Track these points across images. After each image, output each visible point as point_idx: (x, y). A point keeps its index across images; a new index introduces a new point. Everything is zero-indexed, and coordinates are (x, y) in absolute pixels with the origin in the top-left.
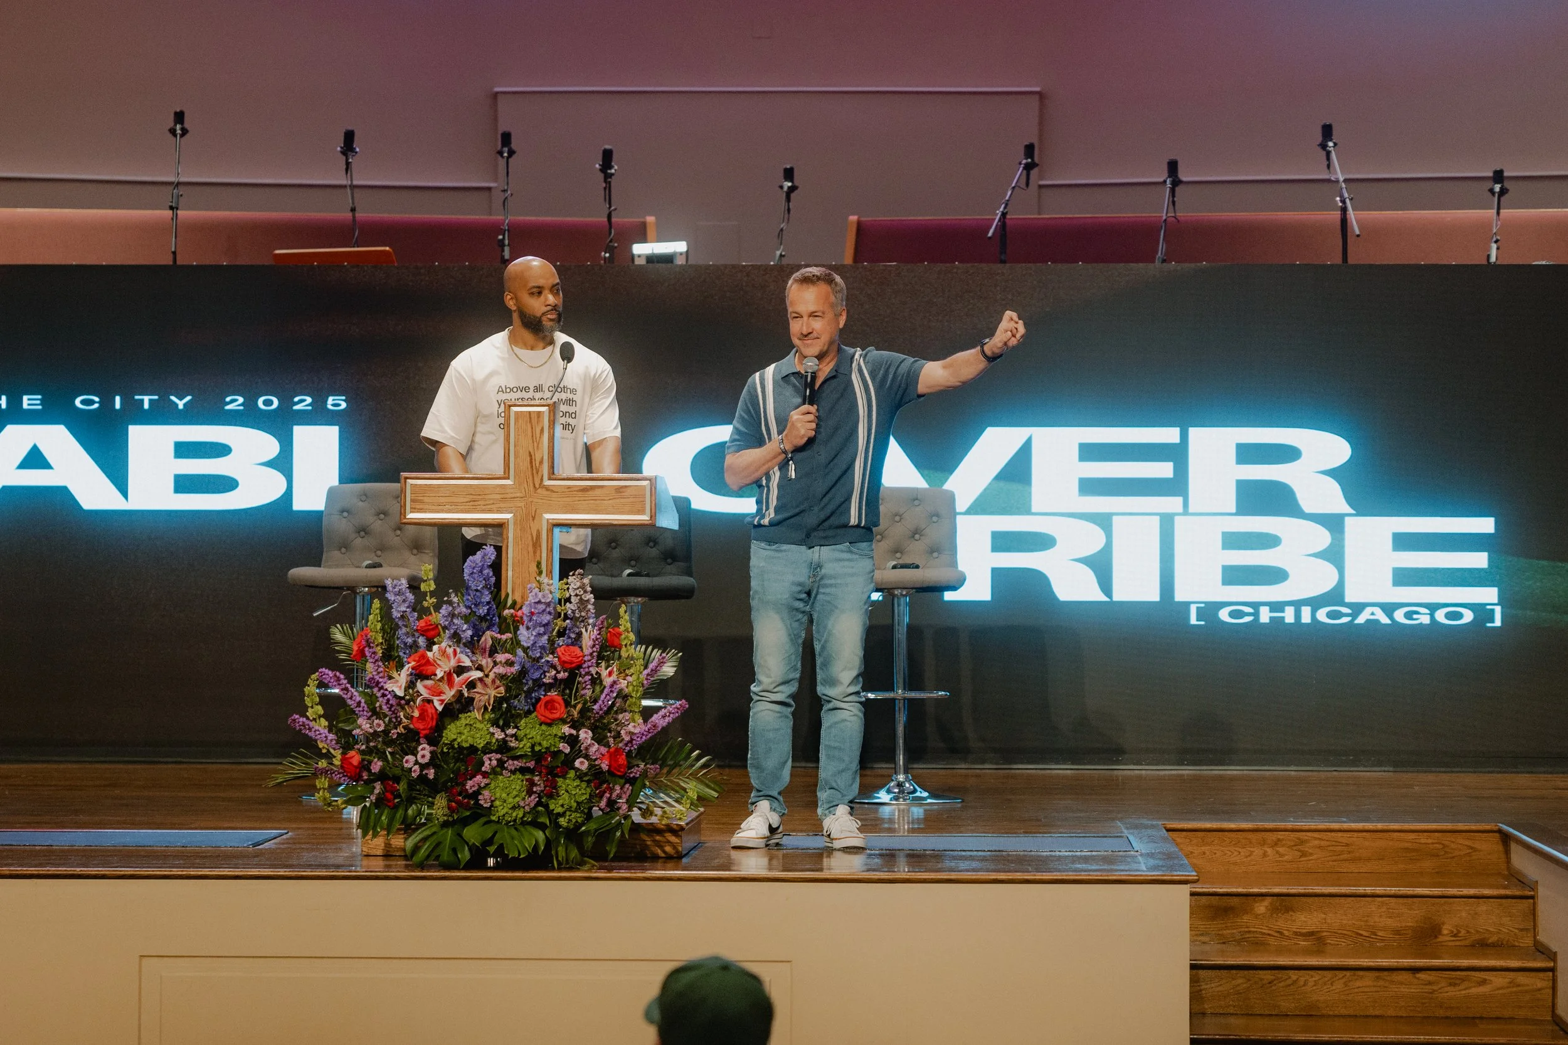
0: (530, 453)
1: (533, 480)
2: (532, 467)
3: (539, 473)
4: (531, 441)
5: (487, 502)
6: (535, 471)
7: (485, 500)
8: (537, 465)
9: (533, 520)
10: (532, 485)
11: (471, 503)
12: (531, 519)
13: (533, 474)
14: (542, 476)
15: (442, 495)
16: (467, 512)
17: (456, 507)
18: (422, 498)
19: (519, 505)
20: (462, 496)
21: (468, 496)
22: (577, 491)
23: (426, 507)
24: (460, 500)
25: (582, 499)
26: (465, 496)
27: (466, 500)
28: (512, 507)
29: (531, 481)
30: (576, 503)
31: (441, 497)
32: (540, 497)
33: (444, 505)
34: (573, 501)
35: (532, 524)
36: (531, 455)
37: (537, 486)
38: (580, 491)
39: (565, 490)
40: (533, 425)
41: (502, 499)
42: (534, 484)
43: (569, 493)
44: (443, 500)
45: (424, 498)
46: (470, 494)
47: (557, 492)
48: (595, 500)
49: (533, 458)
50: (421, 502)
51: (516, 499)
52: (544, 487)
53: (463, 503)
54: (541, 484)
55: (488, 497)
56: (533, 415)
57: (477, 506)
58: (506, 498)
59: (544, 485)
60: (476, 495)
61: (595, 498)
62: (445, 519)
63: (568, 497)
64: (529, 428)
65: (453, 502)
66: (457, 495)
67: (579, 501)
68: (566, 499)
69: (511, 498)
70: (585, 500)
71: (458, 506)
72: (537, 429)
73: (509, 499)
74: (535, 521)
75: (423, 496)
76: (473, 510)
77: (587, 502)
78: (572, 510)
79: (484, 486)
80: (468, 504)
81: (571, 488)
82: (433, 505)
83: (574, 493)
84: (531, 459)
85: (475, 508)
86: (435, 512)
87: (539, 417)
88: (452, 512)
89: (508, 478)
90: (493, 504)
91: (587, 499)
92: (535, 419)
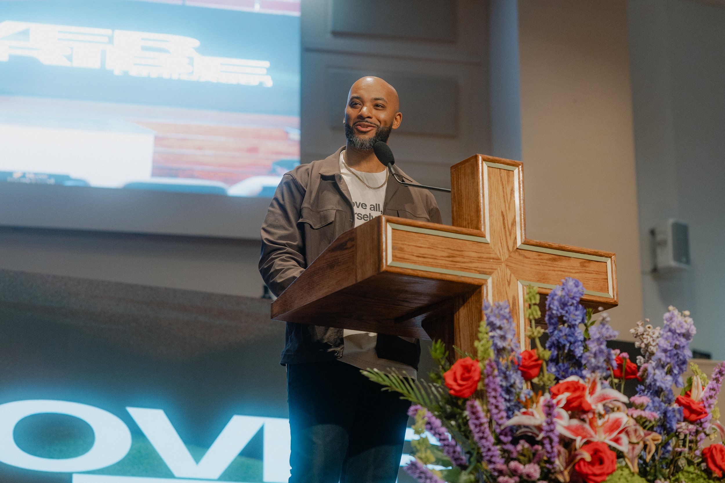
0: (502, 212)
1: (507, 242)
2: (505, 228)
3: (512, 235)
4: (503, 201)
5: (465, 260)
6: (508, 233)
7: (463, 257)
8: (510, 227)
9: (509, 285)
10: (506, 247)
11: (451, 259)
12: (507, 283)
13: (506, 237)
14: (516, 238)
15: (422, 245)
16: (446, 268)
17: (436, 261)
18: (402, 246)
19: (494, 266)
20: (440, 249)
21: (446, 250)
22: (547, 260)
23: (407, 256)
24: (439, 254)
25: (551, 268)
26: (443, 250)
27: (445, 254)
28: (488, 269)
29: (505, 243)
30: (547, 272)
31: (420, 247)
32: (514, 262)
33: (424, 257)
34: (543, 270)
35: (508, 289)
36: (503, 216)
37: (511, 249)
38: (550, 260)
39: (537, 257)
40: (504, 183)
41: (478, 257)
42: (508, 247)
43: (540, 261)
44: (422, 251)
45: (405, 247)
46: (448, 249)
47: (529, 258)
48: (564, 271)
49: (506, 219)
50: (401, 250)
51: (491, 261)
52: (517, 251)
53: (443, 257)
54: (513, 247)
55: (466, 254)
56: (504, 173)
57: (456, 262)
58: (482, 258)
59: (517, 249)
60: (454, 250)
61: (563, 269)
62: (427, 271)
63: (539, 265)
64: (501, 187)
65: (433, 255)
66: (436, 248)
67: (549, 270)
68: (537, 267)
69: (487, 258)
70: (554, 271)
71: (438, 259)
72: (508, 189)
73: (485, 258)
74: (511, 286)
75: (403, 244)
76: (452, 266)
77: (556, 272)
78: (544, 279)
79: (461, 241)
80: (447, 259)
81: (541, 255)
82: (413, 255)
83: (544, 261)
84: (504, 219)
85: (454, 265)
86: (415, 263)
87: (508, 176)
88: (432, 266)
89: (483, 236)
90: (471, 262)
91: (556, 269)
92: (506, 178)
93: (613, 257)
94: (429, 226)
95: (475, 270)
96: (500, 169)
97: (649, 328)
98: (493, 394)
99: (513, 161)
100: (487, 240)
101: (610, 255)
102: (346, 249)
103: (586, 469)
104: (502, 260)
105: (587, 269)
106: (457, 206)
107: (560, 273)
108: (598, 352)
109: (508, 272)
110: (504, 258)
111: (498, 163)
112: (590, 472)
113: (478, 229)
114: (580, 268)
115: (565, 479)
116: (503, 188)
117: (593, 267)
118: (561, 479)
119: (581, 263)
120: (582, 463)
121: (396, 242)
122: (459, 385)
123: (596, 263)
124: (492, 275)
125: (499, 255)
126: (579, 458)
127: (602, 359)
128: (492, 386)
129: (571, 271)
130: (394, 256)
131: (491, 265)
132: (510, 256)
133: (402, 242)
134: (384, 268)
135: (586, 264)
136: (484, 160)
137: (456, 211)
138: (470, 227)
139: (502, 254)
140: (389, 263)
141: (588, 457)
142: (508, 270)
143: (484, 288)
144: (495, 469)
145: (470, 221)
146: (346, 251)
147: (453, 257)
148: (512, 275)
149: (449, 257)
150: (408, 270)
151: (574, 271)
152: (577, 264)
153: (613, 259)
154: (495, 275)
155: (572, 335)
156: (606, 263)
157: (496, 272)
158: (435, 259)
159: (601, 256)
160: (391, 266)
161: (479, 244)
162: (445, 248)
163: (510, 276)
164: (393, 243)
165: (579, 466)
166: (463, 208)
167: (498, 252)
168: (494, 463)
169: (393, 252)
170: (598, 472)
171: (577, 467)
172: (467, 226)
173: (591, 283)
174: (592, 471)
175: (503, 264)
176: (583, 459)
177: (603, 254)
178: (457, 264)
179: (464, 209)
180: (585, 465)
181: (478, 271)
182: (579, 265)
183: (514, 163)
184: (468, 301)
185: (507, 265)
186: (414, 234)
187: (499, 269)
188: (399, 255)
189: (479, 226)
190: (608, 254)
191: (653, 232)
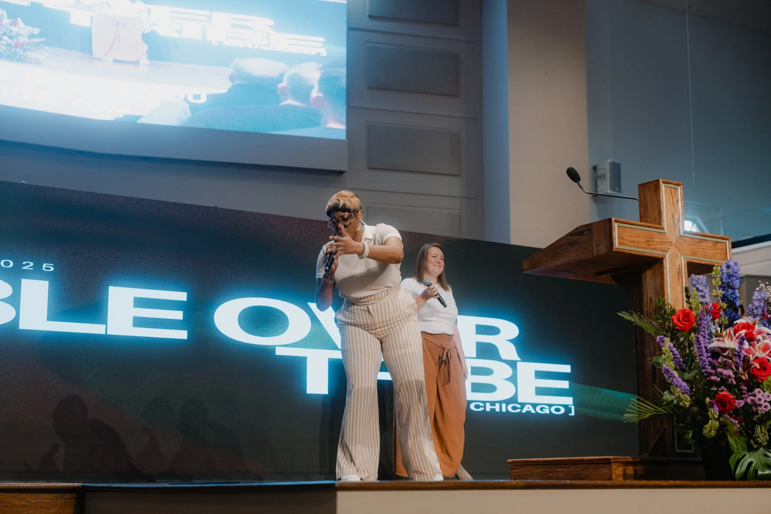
0: (673, 214)
2: (674, 223)
3: (678, 228)
4: (672, 207)
6: (676, 227)
7: (653, 242)
8: (676, 222)
12: (676, 257)
13: (675, 229)
15: (633, 235)
16: (645, 248)
17: (640, 244)
18: (622, 236)
19: (669, 247)
20: (642, 237)
21: (645, 238)
22: (695, 242)
23: (625, 242)
24: (641, 240)
25: (698, 247)
26: (643, 238)
27: (644, 240)
28: (666, 248)
29: (674, 233)
30: (696, 249)
31: (632, 236)
32: (679, 244)
33: (634, 242)
34: (694, 248)
35: (676, 260)
36: (673, 216)
37: (677, 236)
38: (697, 242)
39: (690, 241)
40: (673, 196)
41: (661, 242)
42: (676, 235)
43: (692, 243)
44: (633, 239)
45: (624, 236)
46: (646, 237)
47: (687, 241)
48: (704, 249)
49: (674, 218)
50: (622, 238)
51: (667, 243)
52: (681, 238)
53: (643, 242)
54: (679, 235)
55: (655, 240)
56: (673, 190)
57: (650, 245)
58: (663, 242)
59: (680, 236)
60: (649, 238)
61: (704, 248)
62: (636, 251)
63: (691, 245)
64: (671, 199)
65: (638, 241)
66: (639, 237)
67: (697, 248)
68: (690, 247)
69: (665, 242)
70: (699, 249)
71: (641, 243)
72: (675, 200)
73: (664, 242)
74: (678, 258)
75: (623, 235)
76: (648, 247)
77: (700, 249)
78: (694, 254)
79: (652, 232)
80: (645, 243)
81: (693, 240)
82: (628, 241)
83: (694, 243)
84: (673, 218)
85: (649, 247)
86: (629, 246)
87: (675, 192)
88: (638, 247)
89: (663, 229)
90: (657, 245)
91: (700, 248)
92: (674, 193)
93: (729, 240)
94: (636, 224)
95: (659, 249)
96: (671, 187)
97: (769, 288)
98: (703, 330)
99: (678, 182)
100: (665, 231)
101: (728, 239)
102: (584, 235)
103: (757, 373)
104: (673, 243)
105: (716, 247)
106: (644, 209)
107: (702, 250)
108: (758, 306)
109: (676, 250)
110: (674, 241)
111: (670, 184)
112: (759, 375)
113: (660, 225)
114: (712, 247)
115: (746, 379)
116: (673, 199)
117: (719, 246)
118: (744, 378)
119: (713, 244)
120: (754, 370)
121: (619, 233)
122: (682, 324)
123: (720, 243)
124: (668, 252)
125: (671, 240)
126: (753, 366)
127: (760, 310)
128: (703, 325)
129: (708, 248)
130: (619, 242)
131: (667, 246)
132: (677, 241)
133: (622, 234)
134: (614, 250)
135: (716, 244)
136: (663, 183)
137: (643, 212)
138: (654, 223)
139: (673, 239)
140: (616, 247)
141: (758, 366)
142: (676, 249)
143: (664, 260)
144: (706, 372)
145: (654, 219)
146: (584, 237)
147: (648, 242)
148: (678, 252)
149: (646, 242)
150: (626, 250)
151: (709, 249)
152: (710, 244)
153: (730, 241)
154: (669, 252)
155: (734, 293)
156: (726, 243)
157: (670, 250)
158: (639, 243)
159: (723, 239)
160: (618, 248)
161: (661, 234)
162: (644, 237)
163: (677, 252)
164: (618, 234)
165: (753, 371)
166: (648, 210)
167: (671, 238)
168: (706, 369)
169: (618, 240)
170: (764, 374)
171: (751, 372)
172: (652, 222)
173: (718, 256)
174: (760, 374)
175: (673, 245)
176: (756, 367)
177: (725, 238)
178: (651, 246)
179: (649, 212)
180: (756, 370)
181: (661, 250)
182: (712, 245)
183: (678, 184)
184: (653, 267)
185: (675, 246)
186: (628, 229)
187: (671, 248)
188: (621, 242)
189: (661, 223)
190: (727, 238)
191: (595, 168)
